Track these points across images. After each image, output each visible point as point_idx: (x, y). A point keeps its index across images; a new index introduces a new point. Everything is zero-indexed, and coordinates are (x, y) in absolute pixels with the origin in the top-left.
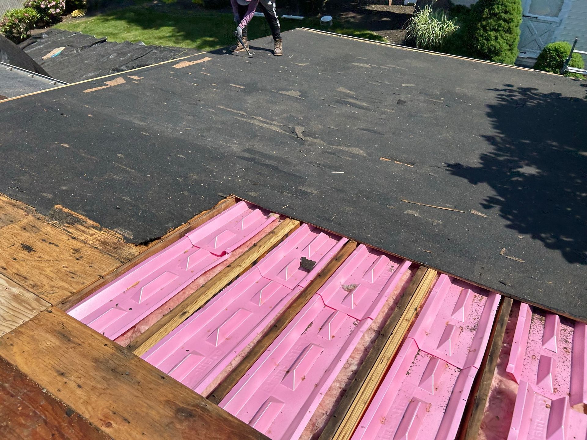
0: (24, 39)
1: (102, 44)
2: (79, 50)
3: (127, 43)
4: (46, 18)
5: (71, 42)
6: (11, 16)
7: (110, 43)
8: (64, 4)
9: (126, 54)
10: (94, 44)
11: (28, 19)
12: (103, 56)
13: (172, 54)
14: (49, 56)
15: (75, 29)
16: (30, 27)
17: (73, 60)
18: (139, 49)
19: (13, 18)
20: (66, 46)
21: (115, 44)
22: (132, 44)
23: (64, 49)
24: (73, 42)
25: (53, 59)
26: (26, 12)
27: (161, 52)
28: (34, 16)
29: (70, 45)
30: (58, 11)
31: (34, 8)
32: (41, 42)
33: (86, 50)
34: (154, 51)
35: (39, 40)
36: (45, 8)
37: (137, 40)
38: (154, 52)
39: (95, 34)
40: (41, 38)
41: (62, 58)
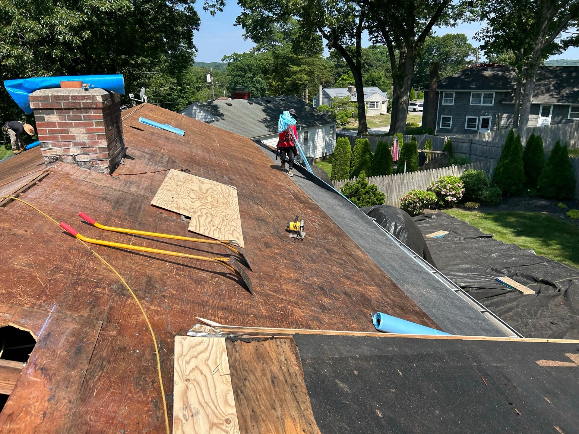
0: (416, 215)
1: (486, 239)
2: (462, 239)
3: (515, 246)
4: (441, 203)
5: (456, 228)
6: (414, 195)
7: (495, 240)
8: (461, 195)
9: (511, 256)
10: (479, 237)
11: (427, 200)
12: (485, 252)
13: (568, 274)
14: (432, 235)
15: (463, 218)
16: (425, 206)
17: (453, 246)
18: (527, 256)
19: (415, 197)
20: (450, 231)
21: (501, 244)
22: (521, 249)
23: (448, 234)
24: (458, 229)
25: (435, 240)
26: (427, 195)
27: (553, 267)
28: (432, 199)
29: (454, 231)
30: (454, 199)
31: (435, 192)
32: (429, 221)
33: (468, 240)
34: (545, 263)
35: (427, 219)
36: (444, 195)
37: (526, 246)
38: (545, 265)
39: (484, 228)
40: (430, 218)
41: (444, 241)
